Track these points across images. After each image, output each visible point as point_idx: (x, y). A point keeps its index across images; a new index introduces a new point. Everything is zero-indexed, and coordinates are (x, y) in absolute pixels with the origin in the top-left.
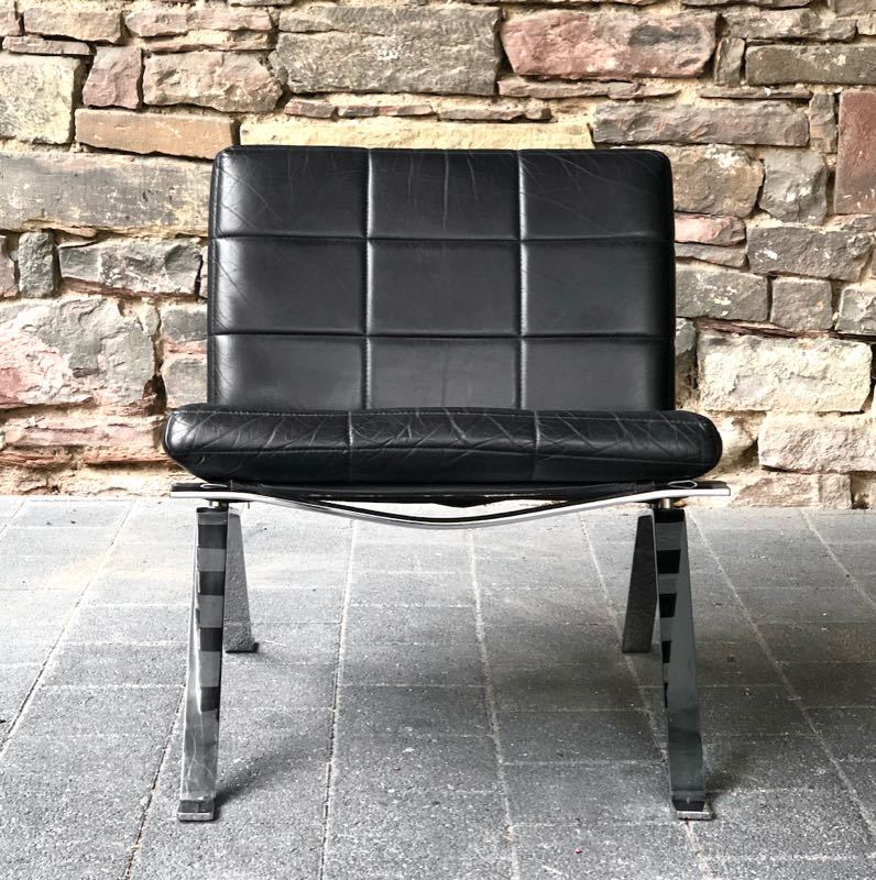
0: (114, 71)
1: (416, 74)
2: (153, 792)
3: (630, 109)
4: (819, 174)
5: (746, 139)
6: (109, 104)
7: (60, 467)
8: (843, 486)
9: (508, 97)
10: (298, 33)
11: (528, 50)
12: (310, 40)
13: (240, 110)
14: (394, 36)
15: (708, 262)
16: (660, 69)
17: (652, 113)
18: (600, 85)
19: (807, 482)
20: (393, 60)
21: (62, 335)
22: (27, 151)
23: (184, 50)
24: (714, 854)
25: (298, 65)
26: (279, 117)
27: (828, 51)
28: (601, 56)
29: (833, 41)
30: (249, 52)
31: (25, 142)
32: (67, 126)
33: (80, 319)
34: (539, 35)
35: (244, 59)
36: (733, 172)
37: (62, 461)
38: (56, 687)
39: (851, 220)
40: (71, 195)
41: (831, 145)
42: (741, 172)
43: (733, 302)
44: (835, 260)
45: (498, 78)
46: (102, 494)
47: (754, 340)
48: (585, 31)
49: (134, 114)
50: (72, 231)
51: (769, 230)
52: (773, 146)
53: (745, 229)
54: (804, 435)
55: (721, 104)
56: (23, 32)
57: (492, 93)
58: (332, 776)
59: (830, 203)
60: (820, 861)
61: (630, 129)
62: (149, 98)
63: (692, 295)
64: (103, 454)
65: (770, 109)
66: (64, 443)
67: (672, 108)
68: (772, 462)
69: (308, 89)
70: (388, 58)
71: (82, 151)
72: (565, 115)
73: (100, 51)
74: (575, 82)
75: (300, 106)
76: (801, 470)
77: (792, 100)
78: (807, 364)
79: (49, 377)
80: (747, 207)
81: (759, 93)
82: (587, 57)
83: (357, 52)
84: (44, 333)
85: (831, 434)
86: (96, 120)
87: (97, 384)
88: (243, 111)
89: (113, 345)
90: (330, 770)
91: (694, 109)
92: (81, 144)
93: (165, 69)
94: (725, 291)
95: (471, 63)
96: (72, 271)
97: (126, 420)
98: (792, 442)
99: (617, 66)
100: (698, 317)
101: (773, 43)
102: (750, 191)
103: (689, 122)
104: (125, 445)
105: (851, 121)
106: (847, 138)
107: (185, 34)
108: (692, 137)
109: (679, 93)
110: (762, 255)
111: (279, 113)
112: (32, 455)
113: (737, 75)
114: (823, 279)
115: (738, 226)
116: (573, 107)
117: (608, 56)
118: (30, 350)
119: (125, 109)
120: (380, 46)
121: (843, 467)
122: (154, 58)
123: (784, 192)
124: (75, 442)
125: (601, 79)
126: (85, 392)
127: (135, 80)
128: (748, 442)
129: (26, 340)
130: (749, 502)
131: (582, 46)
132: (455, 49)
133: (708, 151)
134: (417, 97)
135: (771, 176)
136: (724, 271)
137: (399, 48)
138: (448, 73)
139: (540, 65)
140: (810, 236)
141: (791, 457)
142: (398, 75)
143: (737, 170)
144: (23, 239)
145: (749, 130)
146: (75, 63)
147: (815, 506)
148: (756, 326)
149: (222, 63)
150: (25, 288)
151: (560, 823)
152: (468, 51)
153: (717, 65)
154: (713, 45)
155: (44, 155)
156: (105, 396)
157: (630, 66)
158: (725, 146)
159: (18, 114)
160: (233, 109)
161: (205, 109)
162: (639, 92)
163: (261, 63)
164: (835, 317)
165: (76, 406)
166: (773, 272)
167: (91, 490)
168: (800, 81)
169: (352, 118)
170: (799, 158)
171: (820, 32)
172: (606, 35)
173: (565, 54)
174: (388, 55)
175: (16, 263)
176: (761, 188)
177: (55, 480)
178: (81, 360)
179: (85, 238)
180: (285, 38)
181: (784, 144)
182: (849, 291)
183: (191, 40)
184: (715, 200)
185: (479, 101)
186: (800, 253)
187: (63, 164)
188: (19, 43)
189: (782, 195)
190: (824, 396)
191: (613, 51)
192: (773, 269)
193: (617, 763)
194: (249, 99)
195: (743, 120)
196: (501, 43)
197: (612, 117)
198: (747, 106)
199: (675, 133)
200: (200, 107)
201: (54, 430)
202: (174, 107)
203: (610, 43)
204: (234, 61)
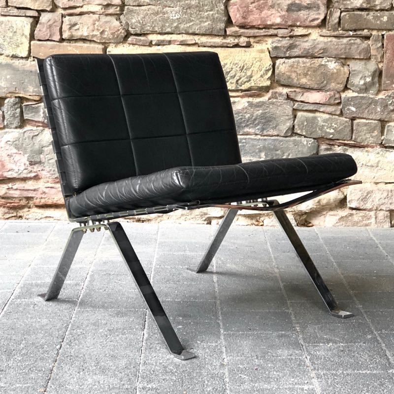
0: (49, 23)
1: (188, 25)
2: (62, 343)
3: (287, 42)
4: (375, 72)
5: (341, 55)
6: (47, 39)
7: (22, 207)
8: (387, 217)
9: (231, 36)
10: (134, 6)
11: (240, 14)
12: (139, 9)
13: (107, 41)
14: (178, 8)
15: (323, 112)
16: (301, 23)
17: (297, 43)
18: (273, 30)
19: (370, 214)
20: (177, 19)
21: (24, 145)
22: (9, 61)
23: (81, 14)
24: (318, 370)
25: (134, 21)
26: (125, 45)
27: (379, 15)
28: (274, 17)
29: (382, 10)
30: (111, 15)
31: (8, 56)
32: (27, 49)
33: (32, 138)
34: (245, 7)
35: (109, 18)
36: (335, 71)
37: (24, 204)
38: (19, 300)
39: (390, 93)
40: (29, 81)
41: (381, 58)
42: (339, 71)
43: (335, 131)
44: (382, 111)
45: (226, 27)
46: (42, 220)
47: (345, 149)
48: (266, 6)
49: (58, 43)
50: (29, 97)
51: (352, 97)
52: (353, 59)
53: (341, 97)
54: (368, 193)
55: (330, 39)
56: (7, 6)
57: (223, 33)
58: (144, 338)
59: (380, 85)
60: (366, 373)
61: (287, 50)
62: (65, 36)
63: (316, 128)
64: (43, 201)
65: (352, 41)
66: (25, 196)
67: (307, 41)
68: (353, 205)
69: (139, 32)
70: (175, 18)
71: (34, 60)
72: (258, 44)
73: (43, 14)
74: (262, 29)
75: (135, 40)
76: (367, 209)
77: (362, 37)
78: (370, 160)
79: (18, 165)
80: (341, 87)
81: (347, 34)
82: (268, 17)
83: (162, 15)
84: (16, 145)
85: (381, 192)
86: (40, 46)
87: (40, 169)
88: (108, 42)
89: (47, 150)
90: (144, 335)
91: (317, 41)
92: (34, 57)
93: (72, 23)
94: (332, 126)
95: (213, 20)
96: (29, 116)
97: (53, 185)
98: (362, 196)
99: (282, 21)
100: (319, 138)
101: (353, 11)
102: (343, 79)
103: (315, 47)
104: (53, 197)
105: (389, 47)
106: (388, 55)
107: (82, 7)
108: (316, 54)
109: (310, 34)
110: (349, 109)
111: (125, 43)
112: (10, 201)
113: (337, 25)
114: (377, 120)
115: (337, 96)
116: (260, 40)
117: (277, 17)
118: (9, 152)
119: (54, 41)
120: (171, 12)
121: (386, 208)
122: (67, 18)
123: (359, 80)
124: (30, 195)
125: (274, 27)
126: (34, 172)
127: (59, 28)
128: (342, 197)
129: (7, 148)
130: (343, 224)
131: (265, 12)
132: (206, 14)
133: (323, 61)
134: (188, 36)
135: (353, 73)
136: (331, 116)
137: (181, 13)
138: (203, 25)
139: (246, 21)
140: (371, 100)
141: (362, 203)
142: (180, 25)
143: (337, 70)
144: (6, 101)
145: (342, 51)
146: (31, 20)
147: (373, 226)
148: (346, 142)
149: (99, 20)
150: (7, 123)
151: (248, 357)
152: (213, 14)
153: (327, 21)
154: (326, 12)
155: (16, 62)
156: (43, 174)
157: (287, 22)
158: (331, 59)
159: (5, 43)
160: (104, 41)
161: (91, 41)
162: (291, 34)
163: (117, 20)
164: (383, 138)
165: (30, 179)
166: (354, 117)
167: (37, 217)
168: (366, 29)
169: (159, 45)
170: (366, 64)
171: (375, 6)
172: (276, 7)
173: (257, 16)
174: (175, 16)
175: (3, 112)
176: (348, 78)
177: (20, 213)
178: (33, 157)
179: (35, 101)
180: (128, 8)
181: (359, 57)
182: (389, 126)
183: (84, 9)
184: (327, 83)
185: (217, 38)
186: (366, 108)
187: (25, 66)
188: (6, 10)
189: (358, 81)
190: (377, 175)
191: (279, 14)
192: (354, 116)
193: (276, 333)
194: (111, 37)
195: (340, 46)
196: (228, 11)
197: (279, 45)
198: (341, 40)
199: (308, 53)
200: (88, 40)
201: (20, 190)
202: (76, 40)
203: (278, 11)
204: (104, 19)
